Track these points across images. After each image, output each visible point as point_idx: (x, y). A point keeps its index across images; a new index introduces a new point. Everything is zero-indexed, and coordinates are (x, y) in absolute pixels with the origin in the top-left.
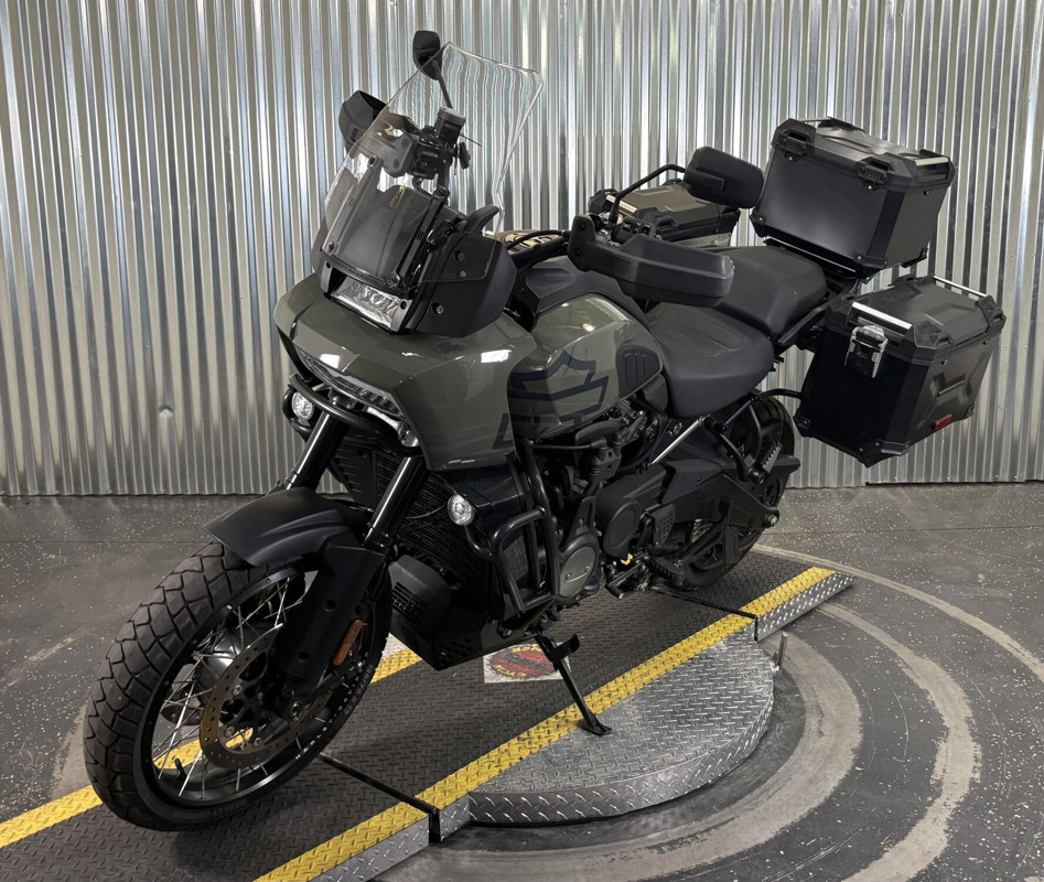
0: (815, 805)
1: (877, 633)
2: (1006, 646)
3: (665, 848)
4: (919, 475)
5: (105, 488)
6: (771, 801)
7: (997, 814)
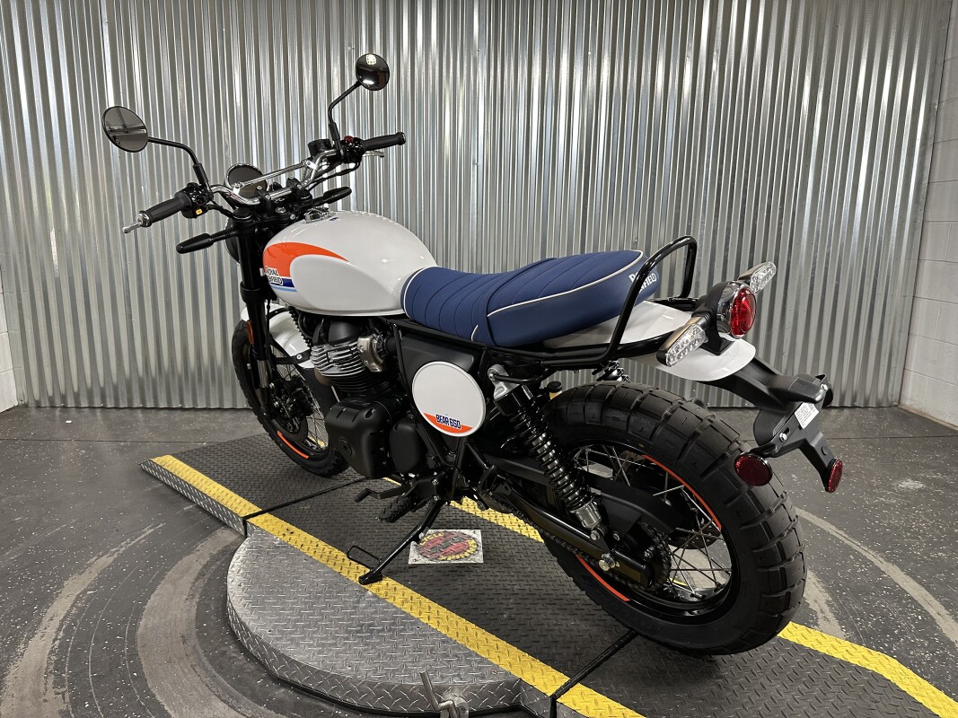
5: (137, 403)
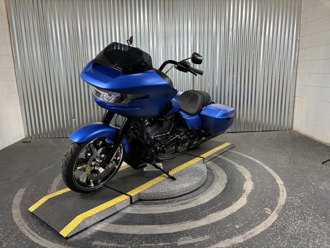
0: (217, 195)
1: (230, 161)
2: (259, 163)
3: (184, 204)
4: (239, 130)
6: (207, 194)
7: (258, 196)
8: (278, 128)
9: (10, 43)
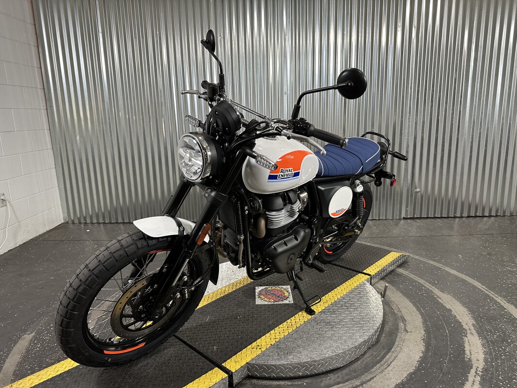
6: (390, 368)
8: (497, 211)
9: (39, 67)
